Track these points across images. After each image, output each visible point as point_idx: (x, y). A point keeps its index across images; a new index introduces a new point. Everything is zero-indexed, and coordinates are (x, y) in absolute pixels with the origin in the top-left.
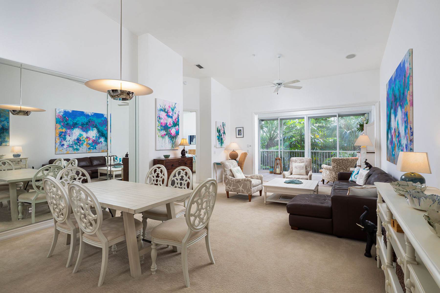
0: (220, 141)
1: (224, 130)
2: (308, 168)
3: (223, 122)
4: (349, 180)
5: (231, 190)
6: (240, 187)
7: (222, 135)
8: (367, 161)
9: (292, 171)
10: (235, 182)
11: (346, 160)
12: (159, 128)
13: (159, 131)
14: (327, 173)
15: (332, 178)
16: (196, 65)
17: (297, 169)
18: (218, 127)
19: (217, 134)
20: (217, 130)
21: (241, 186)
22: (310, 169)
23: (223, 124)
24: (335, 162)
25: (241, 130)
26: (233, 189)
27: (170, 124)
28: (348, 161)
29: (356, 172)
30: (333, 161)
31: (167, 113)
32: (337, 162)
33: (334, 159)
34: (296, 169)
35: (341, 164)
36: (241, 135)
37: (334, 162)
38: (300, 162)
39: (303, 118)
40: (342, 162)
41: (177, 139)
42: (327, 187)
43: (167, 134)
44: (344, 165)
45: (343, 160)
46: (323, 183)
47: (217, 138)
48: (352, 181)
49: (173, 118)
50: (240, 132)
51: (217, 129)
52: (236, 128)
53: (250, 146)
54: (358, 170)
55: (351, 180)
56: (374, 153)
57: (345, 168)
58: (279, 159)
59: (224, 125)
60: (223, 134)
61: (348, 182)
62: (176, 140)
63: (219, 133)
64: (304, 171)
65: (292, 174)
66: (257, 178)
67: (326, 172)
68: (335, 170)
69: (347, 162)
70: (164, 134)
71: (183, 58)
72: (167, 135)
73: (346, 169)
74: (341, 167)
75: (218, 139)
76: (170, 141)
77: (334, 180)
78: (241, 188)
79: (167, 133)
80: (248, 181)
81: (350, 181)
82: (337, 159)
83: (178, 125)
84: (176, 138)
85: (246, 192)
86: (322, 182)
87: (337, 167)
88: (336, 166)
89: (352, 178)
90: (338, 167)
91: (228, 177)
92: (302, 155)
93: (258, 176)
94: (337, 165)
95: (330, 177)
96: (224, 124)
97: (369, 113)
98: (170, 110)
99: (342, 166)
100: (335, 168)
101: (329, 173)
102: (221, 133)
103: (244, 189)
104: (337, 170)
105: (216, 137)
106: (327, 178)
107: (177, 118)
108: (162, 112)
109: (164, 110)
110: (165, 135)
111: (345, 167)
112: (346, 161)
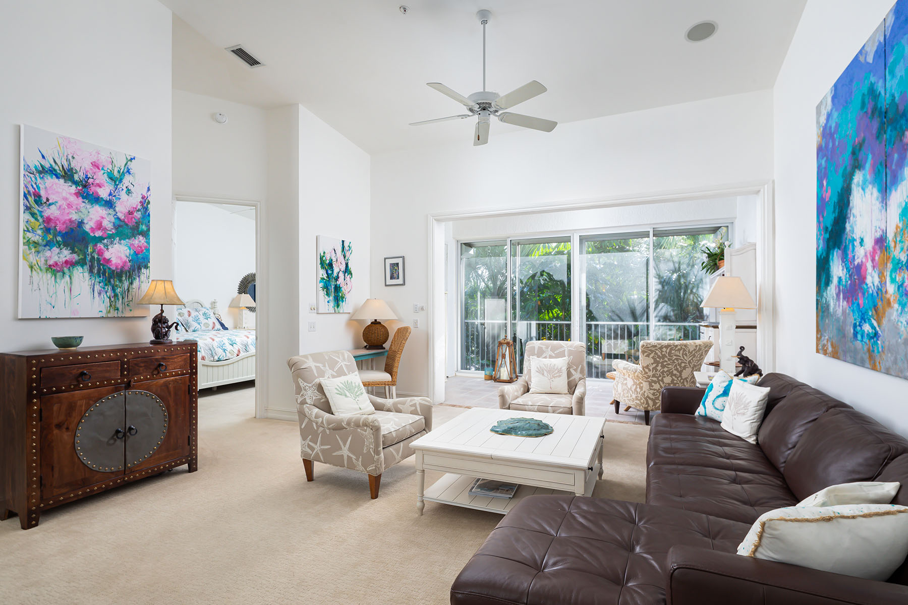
0: (333, 295)
1: (347, 265)
2: (573, 372)
3: (343, 241)
4: (697, 414)
5: (317, 454)
6: (342, 446)
7: (338, 277)
8: (744, 354)
9: (529, 383)
10: (329, 429)
11: (679, 347)
12: (36, 238)
13: (33, 250)
14: (626, 384)
15: (641, 399)
16: (233, 51)
17: (543, 374)
18: (324, 253)
19: (322, 273)
20: (319, 262)
21: (345, 444)
22: (581, 376)
23: (343, 244)
24: (650, 354)
25: (397, 264)
26: (323, 451)
27: (99, 226)
28: (684, 350)
29: (717, 389)
30: (643, 352)
31: (85, 186)
32: (656, 354)
33: (649, 346)
34: (541, 376)
35: (666, 359)
36: (398, 278)
37: (646, 354)
38: (554, 355)
39: (567, 240)
40: (670, 353)
41: (136, 283)
42: (627, 423)
43: (82, 263)
44: (675, 361)
45: (671, 349)
46: (617, 412)
47: (321, 285)
48: (706, 418)
49: (117, 209)
50: (395, 271)
51: (321, 259)
52: (385, 259)
53: (422, 309)
54: (724, 382)
55: (703, 413)
56: (755, 327)
57: (677, 370)
58: (508, 344)
59: (346, 248)
60: (341, 275)
61: (693, 420)
62: (132, 283)
63: (330, 272)
64: (561, 383)
65: (527, 390)
66: (413, 408)
67: (625, 382)
68: (649, 377)
69: (683, 354)
70: (66, 262)
71: (173, 14)
72: (82, 266)
73: (681, 372)
74: (666, 369)
75: (326, 288)
76: (97, 288)
77: (647, 403)
78: (345, 452)
79: (85, 258)
80: (367, 426)
81: (701, 416)
82: (656, 346)
83: (146, 234)
84: (130, 276)
85: (360, 464)
86: (613, 407)
87: (655, 368)
88: (652, 364)
89: (705, 408)
90: (659, 368)
91: (306, 410)
92: (563, 334)
93: (416, 403)
94: (656, 362)
95: (636, 397)
96: (346, 245)
97: (728, 226)
98: (102, 177)
99: (669, 364)
100: (650, 370)
101: (633, 385)
102: (336, 270)
103: (354, 454)
104: (654, 376)
105: (318, 281)
106: (628, 397)
107: (139, 210)
108: (56, 180)
109: (68, 175)
110: (70, 264)
111: (678, 367)
112: (679, 350)
